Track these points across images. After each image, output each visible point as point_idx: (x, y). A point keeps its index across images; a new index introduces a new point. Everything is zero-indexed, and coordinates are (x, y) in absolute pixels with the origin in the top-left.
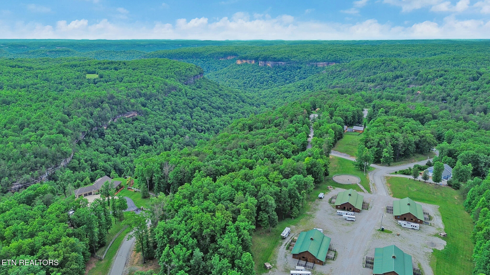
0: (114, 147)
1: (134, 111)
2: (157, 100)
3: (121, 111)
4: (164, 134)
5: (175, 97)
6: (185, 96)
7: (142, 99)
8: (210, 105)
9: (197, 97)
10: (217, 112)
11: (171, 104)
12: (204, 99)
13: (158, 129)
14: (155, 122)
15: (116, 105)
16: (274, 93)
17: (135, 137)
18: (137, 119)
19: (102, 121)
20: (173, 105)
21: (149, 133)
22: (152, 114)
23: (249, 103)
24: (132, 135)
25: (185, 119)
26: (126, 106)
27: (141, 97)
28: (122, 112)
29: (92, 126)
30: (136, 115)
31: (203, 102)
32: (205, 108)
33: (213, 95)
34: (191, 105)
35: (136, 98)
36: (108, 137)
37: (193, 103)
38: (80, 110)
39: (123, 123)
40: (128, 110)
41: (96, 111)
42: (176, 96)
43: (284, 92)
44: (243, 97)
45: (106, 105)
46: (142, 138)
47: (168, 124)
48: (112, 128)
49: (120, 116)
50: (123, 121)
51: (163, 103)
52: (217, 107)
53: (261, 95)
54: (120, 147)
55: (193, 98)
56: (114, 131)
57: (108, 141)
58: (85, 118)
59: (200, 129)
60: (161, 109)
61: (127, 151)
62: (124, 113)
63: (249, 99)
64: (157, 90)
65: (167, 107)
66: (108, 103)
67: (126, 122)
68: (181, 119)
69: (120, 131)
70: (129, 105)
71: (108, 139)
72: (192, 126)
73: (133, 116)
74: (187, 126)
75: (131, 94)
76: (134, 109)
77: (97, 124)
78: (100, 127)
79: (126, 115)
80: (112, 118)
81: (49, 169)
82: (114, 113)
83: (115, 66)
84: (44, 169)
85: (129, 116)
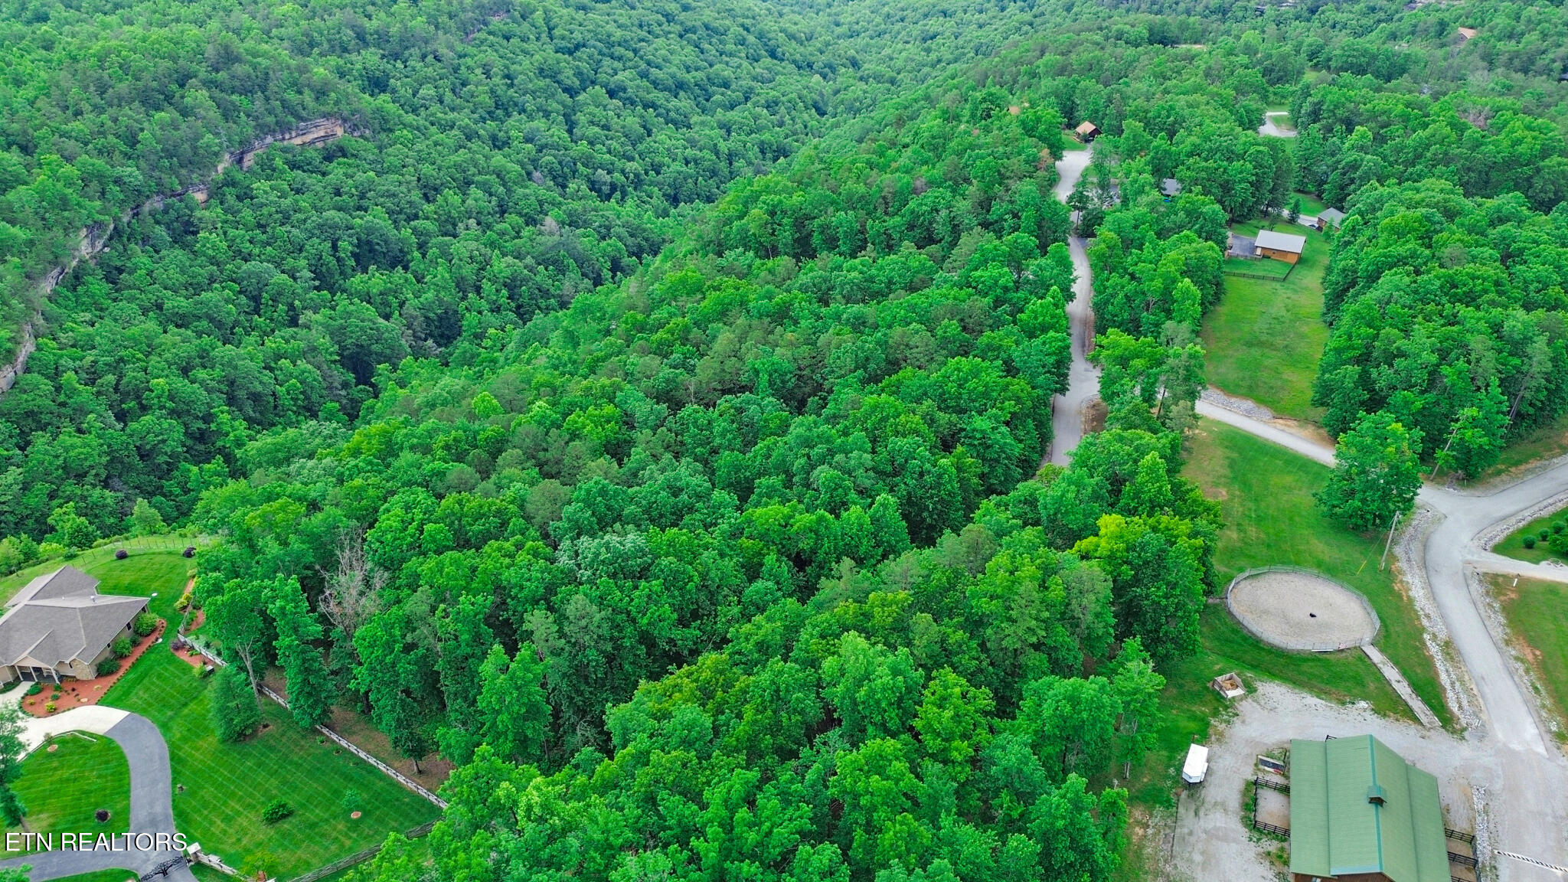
0: (237, 287)
1: (326, 116)
2: (430, 58)
3: (270, 120)
4: (454, 213)
5: (504, 43)
6: (544, 37)
7: (370, 58)
8: (644, 75)
9: (592, 42)
10: (670, 106)
11: (489, 77)
12: (622, 50)
13: (430, 190)
14: (420, 160)
15: (245, 92)
16: (888, 16)
17: (331, 234)
18: (343, 152)
19: (184, 171)
20: (497, 80)
21: (390, 213)
22: (405, 126)
23: (794, 62)
24: (320, 226)
25: (544, 140)
26: (291, 96)
27: (366, 45)
28: (277, 123)
29: (136, 197)
30: (340, 131)
31: (616, 64)
32: (624, 90)
33: (657, 30)
34: (568, 77)
35: (345, 50)
36: (209, 240)
37: (578, 67)
38: (76, 126)
39: (282, 172)
40: (304, 114)
41: (154, 127)
42: (508, 39)
43: (926, 16)
44: (771, 35)
45: (197, 96)
46: (363, 237)
47: (473, 170)
48: (231, 200)
49: (269, 140)
50: (278, 162)
51: (456, 70)
52: (670, 82)
53: (838, 25)
54: (263, 285)
55: (577, 47)
56: (239, 211)
57: (213, 261)
58: (100, 163)
59: (605, 183)
60: (448, 96)
61: (297, 303)
62: (283, 128)
63: (794, 43)
64: (429, 16)
65: (471, 87)
66: (209, 84)
67: (294, 166)
68: (528, 140)
69: (265, 211)
70: (306, 91)
71: (210, 252)
72: (574, 172)
73: (324, 138)
74: (550, 172)
75: (322, 35)
76: (325, 108)
77: (161, 183)
78: (174, 196)
79: (297, 136)
80: (232, 153)
82: (237, 128)
85: (308, 138)
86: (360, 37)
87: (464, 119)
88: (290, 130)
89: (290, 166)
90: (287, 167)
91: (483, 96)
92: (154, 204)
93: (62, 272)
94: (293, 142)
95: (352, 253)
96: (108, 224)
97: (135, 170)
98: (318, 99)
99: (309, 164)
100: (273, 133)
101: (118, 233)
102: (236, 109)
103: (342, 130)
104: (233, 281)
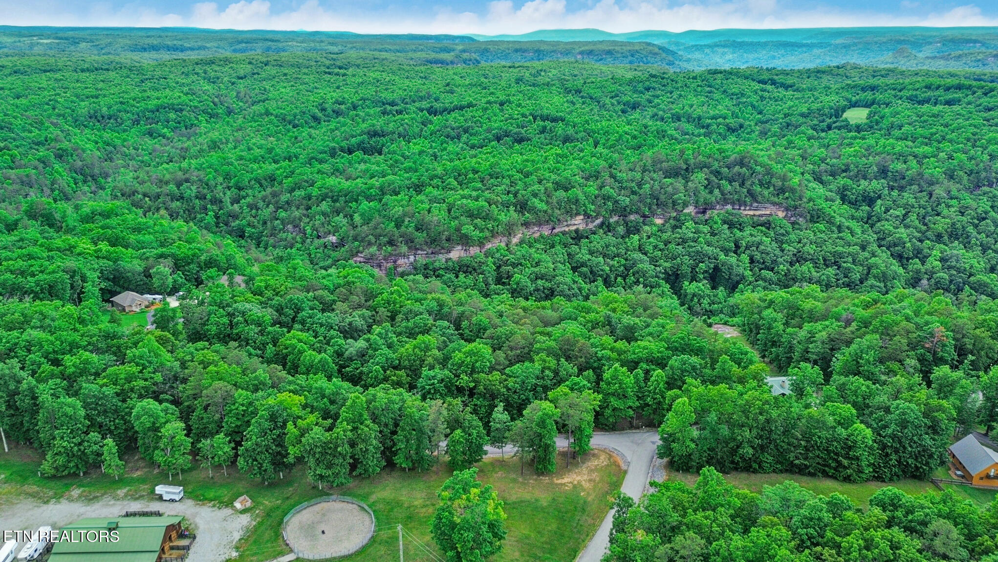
0: (623, 262)
1: (774, 204)
2: (923, 194)
4: (799, 276)
7: (876, 185)
15: (731, 181)
17: (700, 257)
18: (768, 224)
19: (655, 207)
20: (965, 219)
22: (830, 222)
24: (698, 252)
25: (954, 264)
26: (758, 189)
27: (882, 177)
28: (739, 200)
29: (624, 213)
30: (781, 214)
36: (635, 239)
39: (716, 223)
40: (760, 199)
46: (720, 266)
49: (729, 207)
58: (612, 192)
62: (742, 203)
64: (949, 169)
68: (942, 260)
70: (772, 189)
71: (629, 244)
73: (771, 215)
74: (936, 283)
75: (857, 167)
76: (776, 200)
77: (639, 209)
78: (644, 216)
79: (750, 210)
80: (696, 207)
81: (419, 252)
82: (709, 196)
83: (958, 95)
84: (404, 249)
85: (757, 213)
86: (883, 172)
87: (903, 233)
88: (746, 205)
89: (724, 222)
90: (720, 222)
91: (941, 225)
92: (632, 217)
93: (554, 228)
94: (746, 212)
95: (706, 272)
96: (596, 218)
97: (628, 199)
98: (778, 195)
99: (740, 225)
100: (733, 204)
101: (602, 224)
102: (719, 187)
103: (784, 214)
104: (626, 260)
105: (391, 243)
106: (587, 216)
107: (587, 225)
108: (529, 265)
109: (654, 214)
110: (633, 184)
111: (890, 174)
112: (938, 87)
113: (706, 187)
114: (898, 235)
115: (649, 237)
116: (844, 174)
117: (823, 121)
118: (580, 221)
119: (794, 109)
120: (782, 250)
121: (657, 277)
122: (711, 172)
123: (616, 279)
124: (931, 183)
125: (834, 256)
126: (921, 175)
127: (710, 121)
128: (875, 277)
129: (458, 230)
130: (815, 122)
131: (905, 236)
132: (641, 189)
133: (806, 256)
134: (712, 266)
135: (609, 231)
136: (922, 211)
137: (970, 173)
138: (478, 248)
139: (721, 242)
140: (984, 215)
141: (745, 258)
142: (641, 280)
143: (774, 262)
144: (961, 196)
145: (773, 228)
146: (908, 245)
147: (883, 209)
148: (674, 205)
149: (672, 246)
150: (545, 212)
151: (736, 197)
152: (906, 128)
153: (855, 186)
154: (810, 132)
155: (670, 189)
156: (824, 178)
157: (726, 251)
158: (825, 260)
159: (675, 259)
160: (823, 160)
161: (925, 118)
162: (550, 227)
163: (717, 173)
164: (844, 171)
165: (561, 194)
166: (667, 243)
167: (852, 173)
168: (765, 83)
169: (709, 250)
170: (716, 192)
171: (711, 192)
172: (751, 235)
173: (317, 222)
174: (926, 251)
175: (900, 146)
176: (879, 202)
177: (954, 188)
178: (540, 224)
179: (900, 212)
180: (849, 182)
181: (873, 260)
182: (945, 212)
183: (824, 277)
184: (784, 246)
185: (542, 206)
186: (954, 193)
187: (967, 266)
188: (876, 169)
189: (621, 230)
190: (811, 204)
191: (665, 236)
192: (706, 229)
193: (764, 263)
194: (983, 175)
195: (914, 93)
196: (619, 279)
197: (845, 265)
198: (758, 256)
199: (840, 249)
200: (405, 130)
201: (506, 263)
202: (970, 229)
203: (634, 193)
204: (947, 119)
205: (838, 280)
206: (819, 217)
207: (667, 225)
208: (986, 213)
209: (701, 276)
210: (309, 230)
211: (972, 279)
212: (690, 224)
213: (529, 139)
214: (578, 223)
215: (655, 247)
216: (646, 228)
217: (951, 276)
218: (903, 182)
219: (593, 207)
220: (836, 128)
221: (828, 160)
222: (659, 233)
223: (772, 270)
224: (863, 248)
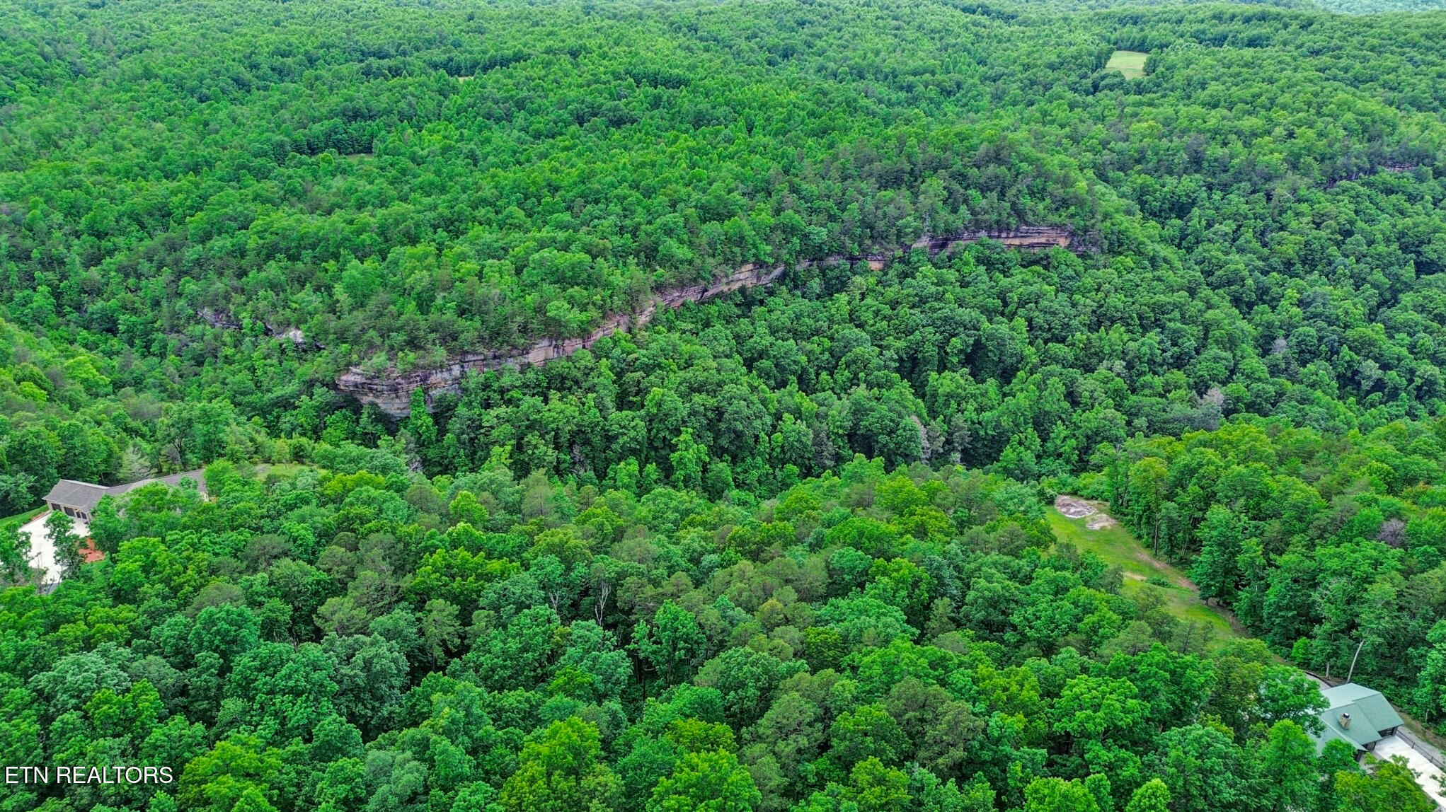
0: (827, 344)
1: (1053, 226)
2: (1258, 196)
3: (991, 217)
4: (1107, 350)
5: (1381, 198)
7: (1189, 183)
11: (1317, 228)
13: (1107, 320)
15: (984, 189)
17: (949, 327)
18: (1045, 262)
19: (868, 242)
20: (1323, 234)
21: (1035, 328)
22: (1138, 252)
24: (946, 320)
25: (1320, 309)
26: (1026, 202)
27: (1195, 170)
28: (997, 222)
30: (1063, 243)
35: (1168, 172)
39: (966, 264)
40: (1031, 219)
42: (1388, 193)
46: (983, 340)
47: (1175, 314)
49: (983, 235)
50: (969, 255)
51: (1282, 213)
58: (798, 219)
62: (1003, 227)
64: (1291, 154)
66: (955, 176)
67: (982, 261)
68: (1301, 303)
70: (1048, 201)
71: (833, 311)
72: (1334, 352)
73: (1048, 244)
74: (1299, 344)
75: (1156, 154)
76: (1054, 218)
77: (843, 246)
78: (852, 259)
79: (1015, 237)
80: (933, 237)
81: (470, 357)
82: (951, 218)
83: (1264, 30)
84: (440, 354)
85: (1027, 241)
86: (1197, 162)
87: (1238, 262)
88: (1008, 230)
89: (979, 261)
90: (972, 261)
91: (1290, 246)
92: (831, 261)
93: (706, 290)
94: (1009, 242)
95: (961, 351)
96: (774, 266)
97: (824, 231)
98: (1057, 209)
99: (1003, 264)
100: (989, 229)
101: (784, 275)
102: (966, 201)
103: (1068, 242)
104: (832, 339)
105: (413, 343)
106: (760, 264)
107: (759, 278)
108: (674, 367)
109: (866, 254)
110: (831, 203)
111: (1205, 164)
112: (1233, 18)
113: (945, 202)
114: (1233, 267)
115: (863, 297)
116: (1139, 167)
117: (1085, 76)
118: (748, 274)
119: (1036, 55)
120: (1074, 305)
121: (886, 367)
122: (952, 176)
123: (818, 374)
124: (1268, 178)
125: (1153, 311)
126: (1253, 165)
127: (911, 78)
128: (1216, 342)
129: (540, 309)
130: (1074, 78)
131: (1241, 266)
132: (843, 211)
133: (1110, 313)
134: (971, 341)
135: (796, 287)
136: (1260, 224)
137: (1322, 159)
138: (579, 341)
139: (981, 298)
140: (1348, 226)
141: (1020, 322)
142: (862, 375)
143: (1066, 326)
144: (1312, 197)
145: (1056, 268)
146: (1249, 281)
147: (1204, 223)
148: (899, 236)
149: (903, 310)
150: (690, 262)
151: (995, 217)
152: (1213, 87)
153: (1158, 187)
154: (1070, 95)
155: (891, 210)
156: (1111, 174)
157: (989, 313)
158: (1140, 318)
159: (912, 333)
160: (1104, 144)
161: (1235, 69)
162: (698, 288)
163: (961, 177)
164: (1138, 161)
165: (713, 227)
166: (894, 305)
167: (1151, 165)
168: (974, 12)
169: (965, 314)
170: (963, 208)
171: (955, 211)
172: (1024, 282)
173: (262, 305)
174: (1275, 290)
175: (1214, 118)
176: (1196, 211)
177: (1303, 184)
178: (682, 285)
179: (1228, 227)
180: (1149, 180)
181: (1210, 314)
182: (1294, 224)
183: (1145, 349)
184: (1077, 297)
185: (683, 252)
186: (1303, 192)
187: (1340, 312)
188: (1185, 157)
189: (816, 285)
190: (1108, 223)
191: (891, 292)
192: (951, 275)
193: (1050, 329)
194: (1340, 161)
195: (1202, 27)
196: (824, 375)
197: (1171, 325)
198: (1040, 320)
199: (1161, 298)
200: (410, 105)
201: (631, 366)
202: (1333, 250)
203: (832, 218)
204: (1270, 70)
205: (1164, 351)
206: (1121, 245)
207: (891, 273)
208: (1352, 223)
209: (955, 360)
210: (246, 322)
211: (1350, 333)
212: (927, 269)
213: (633, 121)
214: (745, 276)
215: (877, 313)
216: (858, 279)
217: (1319, 330)
218: (1224, 177)
219: (769, 249)
220: (1106, 87)
221: (1112, 144)
222: (879, 288)
223: (1063, 340)
224: (1192, 292)
